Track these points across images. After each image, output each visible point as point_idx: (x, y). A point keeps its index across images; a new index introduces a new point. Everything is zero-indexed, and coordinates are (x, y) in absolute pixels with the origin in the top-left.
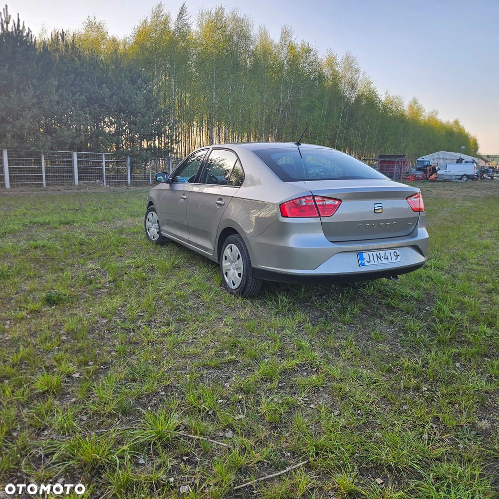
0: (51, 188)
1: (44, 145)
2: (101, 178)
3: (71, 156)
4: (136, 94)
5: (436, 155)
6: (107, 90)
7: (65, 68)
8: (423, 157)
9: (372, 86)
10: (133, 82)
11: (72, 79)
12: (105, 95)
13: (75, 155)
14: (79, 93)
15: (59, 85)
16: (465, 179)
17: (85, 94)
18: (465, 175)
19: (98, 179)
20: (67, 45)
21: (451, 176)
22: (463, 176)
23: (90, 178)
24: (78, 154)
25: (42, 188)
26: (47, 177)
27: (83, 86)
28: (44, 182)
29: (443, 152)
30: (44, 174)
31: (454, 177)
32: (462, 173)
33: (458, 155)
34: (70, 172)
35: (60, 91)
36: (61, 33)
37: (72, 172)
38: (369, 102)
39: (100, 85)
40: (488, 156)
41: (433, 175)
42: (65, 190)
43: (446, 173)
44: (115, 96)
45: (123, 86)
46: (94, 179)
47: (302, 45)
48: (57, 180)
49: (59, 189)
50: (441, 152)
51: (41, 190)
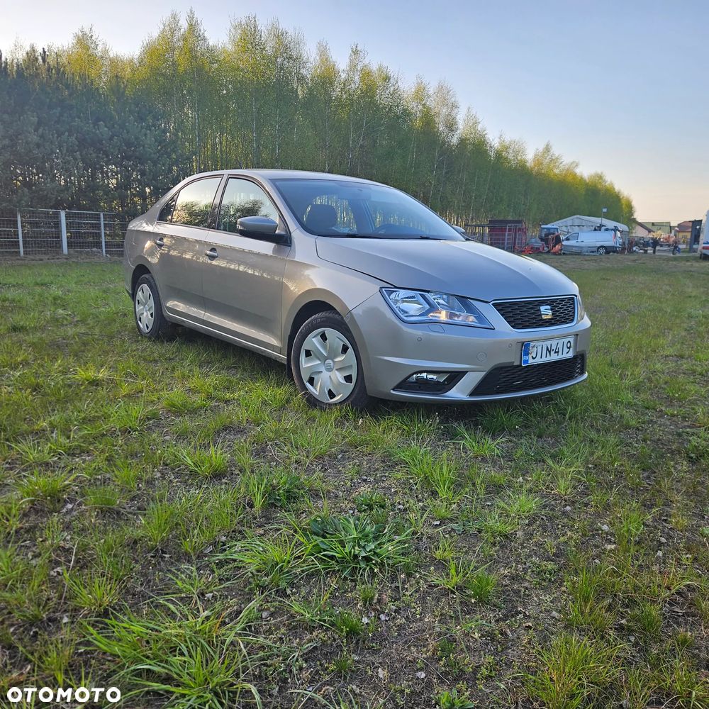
0: (32, 257)
1: (21, 200)
2: (98, 245)
3: (57, 215)
4: (145, 135)
5: (569, 221)
6: (106, 129)
7: (48, 100)
8: (552, 224)
9: (479, 127)
10: (141, 119)
11: (58, 114)
12: (103, 136)
13: (63, 214)
14: (67, 134)
15: (39, 123)
16: (602, 251)
17: (75, 135)
18: (602, 247)
19: (94, 247)
20: (49, 69)
21: (582, 247)
22: (599, 248)
23: (83, 245)
24: (67, 213)
25: (19, 257)
26: (25, 242)
27: (74, 123)
28: (22, 250)
29: (578, 216)
30: (21, 240)
31: (585, 250)
32: (599, 244)
33: (598, 221)
34: (56, 238)
35: (41, 130)
36: (42, 53)
37: (58, 237)
38: (475, 149)
39: (95, 124)
40: (653, 224)
41: (557, 246)
42: (48, 259)
43: (577, 244)
44: (116, 138)
45: (127, 124)
46: (88, 246)
47: (380, 69)
48: (38, 247)
49: (41, 258)
50: (575, 216)
51: (18, 259)
